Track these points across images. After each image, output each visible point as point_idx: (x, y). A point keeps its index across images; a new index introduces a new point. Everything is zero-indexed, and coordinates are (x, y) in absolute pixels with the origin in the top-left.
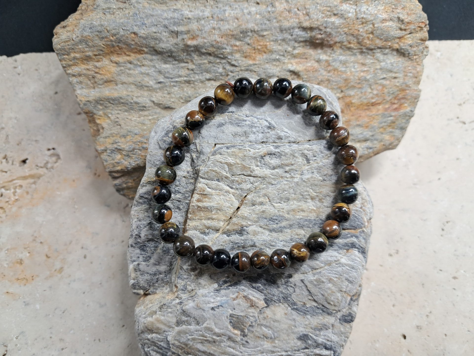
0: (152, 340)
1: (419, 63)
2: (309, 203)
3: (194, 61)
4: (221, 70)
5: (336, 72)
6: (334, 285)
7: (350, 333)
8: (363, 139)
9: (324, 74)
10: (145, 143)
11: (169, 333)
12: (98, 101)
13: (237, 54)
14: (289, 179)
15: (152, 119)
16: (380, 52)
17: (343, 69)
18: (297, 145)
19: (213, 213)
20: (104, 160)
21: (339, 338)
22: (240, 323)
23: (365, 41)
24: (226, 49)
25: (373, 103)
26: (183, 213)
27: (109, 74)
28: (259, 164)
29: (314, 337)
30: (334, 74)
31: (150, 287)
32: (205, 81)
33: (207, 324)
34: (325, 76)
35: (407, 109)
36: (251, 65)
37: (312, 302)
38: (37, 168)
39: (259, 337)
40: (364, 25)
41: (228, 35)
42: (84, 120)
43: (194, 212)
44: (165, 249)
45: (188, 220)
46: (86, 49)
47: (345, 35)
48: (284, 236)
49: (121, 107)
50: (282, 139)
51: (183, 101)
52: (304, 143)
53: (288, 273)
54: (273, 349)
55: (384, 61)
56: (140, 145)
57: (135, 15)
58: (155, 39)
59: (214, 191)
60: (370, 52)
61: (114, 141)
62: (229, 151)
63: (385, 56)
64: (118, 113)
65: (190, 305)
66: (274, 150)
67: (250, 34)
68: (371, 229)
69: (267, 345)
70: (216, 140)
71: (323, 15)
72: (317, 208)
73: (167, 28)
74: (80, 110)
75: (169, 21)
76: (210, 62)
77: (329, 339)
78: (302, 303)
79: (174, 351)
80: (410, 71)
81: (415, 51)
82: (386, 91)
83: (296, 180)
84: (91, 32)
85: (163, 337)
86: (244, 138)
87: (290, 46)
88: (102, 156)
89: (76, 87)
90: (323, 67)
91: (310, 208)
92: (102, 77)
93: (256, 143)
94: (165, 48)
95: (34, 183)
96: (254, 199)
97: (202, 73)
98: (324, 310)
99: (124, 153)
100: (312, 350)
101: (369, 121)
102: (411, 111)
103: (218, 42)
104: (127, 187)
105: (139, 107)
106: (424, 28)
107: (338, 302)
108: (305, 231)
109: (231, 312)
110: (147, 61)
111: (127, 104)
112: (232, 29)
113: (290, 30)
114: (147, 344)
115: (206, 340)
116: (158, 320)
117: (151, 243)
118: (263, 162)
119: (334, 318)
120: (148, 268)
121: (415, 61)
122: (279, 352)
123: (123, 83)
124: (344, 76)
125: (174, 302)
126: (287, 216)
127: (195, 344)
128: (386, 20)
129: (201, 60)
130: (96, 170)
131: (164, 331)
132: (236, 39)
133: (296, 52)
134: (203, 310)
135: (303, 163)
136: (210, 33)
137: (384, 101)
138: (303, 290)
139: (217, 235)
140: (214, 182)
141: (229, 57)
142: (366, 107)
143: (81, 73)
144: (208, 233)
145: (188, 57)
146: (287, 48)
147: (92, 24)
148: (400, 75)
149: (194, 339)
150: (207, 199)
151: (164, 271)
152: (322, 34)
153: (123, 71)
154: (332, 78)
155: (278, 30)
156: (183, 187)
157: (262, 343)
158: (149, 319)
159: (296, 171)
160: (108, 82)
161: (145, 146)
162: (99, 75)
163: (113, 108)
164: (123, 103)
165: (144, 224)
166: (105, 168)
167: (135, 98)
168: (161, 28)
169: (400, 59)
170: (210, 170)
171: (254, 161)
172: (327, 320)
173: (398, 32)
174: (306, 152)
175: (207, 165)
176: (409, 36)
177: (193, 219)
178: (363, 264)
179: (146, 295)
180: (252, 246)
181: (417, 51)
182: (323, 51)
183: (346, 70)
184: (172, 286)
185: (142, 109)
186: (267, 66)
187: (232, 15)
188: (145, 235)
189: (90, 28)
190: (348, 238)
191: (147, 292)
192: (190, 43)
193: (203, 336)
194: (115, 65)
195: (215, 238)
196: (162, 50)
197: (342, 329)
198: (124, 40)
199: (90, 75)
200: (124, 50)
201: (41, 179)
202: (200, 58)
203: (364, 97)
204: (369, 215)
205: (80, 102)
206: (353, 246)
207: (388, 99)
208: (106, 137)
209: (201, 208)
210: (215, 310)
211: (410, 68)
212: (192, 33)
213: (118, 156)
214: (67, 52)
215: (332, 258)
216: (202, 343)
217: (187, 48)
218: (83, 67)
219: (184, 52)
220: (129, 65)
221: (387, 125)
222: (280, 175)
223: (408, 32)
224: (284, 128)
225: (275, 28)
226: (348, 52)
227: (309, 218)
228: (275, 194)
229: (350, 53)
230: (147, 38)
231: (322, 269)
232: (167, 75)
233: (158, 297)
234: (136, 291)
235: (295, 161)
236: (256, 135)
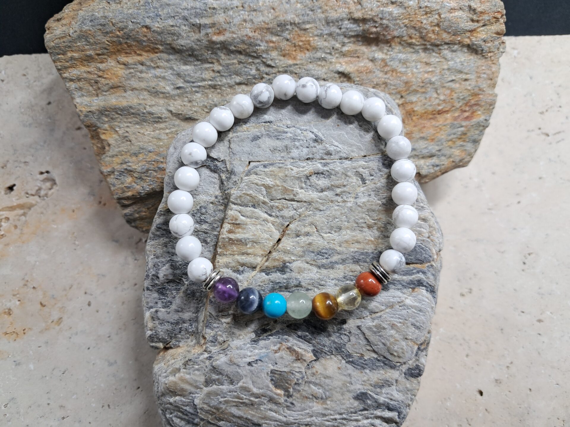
0: (175, 404)
1: (494, 62)
2: (365, 232)
3: (221, 61)
4: (253, 72)
5: (394, 74)
6: (397, 331)
7: (418, 390)
8: (428, 154)
9: (379, 76)
10: (162, 162)
11: (196, 395)
12: (103, 112)
13: (273, 52)
14: (340, 204)
15: (170, 133)
16: (447, 49)
17: (404, 70)
18: (350, 162)
19: (248, 246)
20: (111, 184)
21: (404, 396)
22: (284, 381)
23: (430, 35)
24: (260, 46)
25: (439, 111)
26: (211, 248)
27: (116, 77)
28: (304, 185)
29: (375, 396)
30: (392, 75)
31: (171, 339)
32: (234, 86)
33: (244, 383)
34: (382, 78)
35: (480, 117)
36: (290, 66)
37: (371, 353)
38: (27, 196)
39: (307, 398)
40: (428, 15)
41: (263, 29)
42: (85, 136)
43: (224, 246)
44: (189, 292)
45: (217, 256)
46: (86, 47)
47: (405, 28)
48: (335, 273)
49: (131, 118)
50: (331, 155)
51: (207, 111)
52: (359, 159)
53: (341, 319)
54: (324, 412)
55: (452, 59)
56: (156, 165)
57: (147, 4)
58: (172, 34)
59: (248, 220)
60: (435, 49)
61: (123, 160)
62: (266, 170)
63: (454, 53)
64: (128, 127)
65: (221, 360)
66: (321, 168)
67: (289, 27)
68: (441, 263)
69: (317, 407)
70: (251, 157)
71: (378, 3)
72: (375, 238)
73: (187, 20)
74: (79, 124)
75: (189, 12)
76: (240, 63)
77: (392, 397)
78: (358, 355)
79: (203, 417)
80: (484, 71)
81: (489, 47)
82: (455, 96)
83: (349, 205)
84: (92, 25)
85: (189, 401)
86: (285, 153)
87: (339, 42)
88: (108, 179)
89: (74, 94)
90: (379, 68)
91: (367, 238)
92: (106, 82)
93: (300, 160)
94: (185, 44)
95: (24, 214)
96: (299, 229)
97: (230, 76)
98: (386, 362)
99: (136, 175)
100: (372, 412)
101: (435, 132)
102: (486, 120)
103: (250, 37)
104: (139, 217)
105: (153, 118)
106: (500, 20)
107: (403, 353)
108: (362, 267)
109: (272, 367)
110: (163, 62)
111: (139, 115)
112: (267, 21)
113: (338, 22)
114: (169, 409)
115: (242, 403)
116: (182, 380)
117: (171, 284)
118: (308, 183)
119: (398, 372)
120: (168, 315)
121: (489, 59)
122: (331, 415)
123: (133, 89)
124: (404, 78)
125: (202, 357)
126: (338, 248)
127: (228, 408)
128: (455, 9)
129: (229, 59)
130: (101, 198)
131: (190, 393)
132: (272, 33)
133: (345, 49)
134: (238, 365)
135: (358, 183)
136: (241, 26)
137: (453, 108)
138: (359, 338)
139: (254, 273)
140: (248, 209)
141: (264, 56)
142: (431, 116)
143: (80, 77)
144: (242, 272)
145: (213, 56)
146: (334, 45)
147: (93, 15)
148: (472, 77)
149: (227, 402)
150: (240, 230)
151: (188, 318)
152: (376, 27)
153: (133, 74)
154: (390, 80)
155: (324, 22)
156: (211, 215)
157: (311, 404)
158: (171, 378)
159: (349, 193)
160: (114, 87)
161: (161, 166)
162: (103, 80)
163: (121, 119)
164: (133, 114)
165: (162, 262)
166: (112, 194)
167: (148, 107)
168: (180, 21)
169: (472, 57)
170: (244, 194)
171: (297, 182)
172: (390, 374)
173: (469, 23)
174: (361, 170)
175: (239, 188)
176: (482, 28)
177: (224, 254)
178: (433, 305)
179: (166, 349)
180: (297, 286)
181: (492, 47)
182: (379, 47)
183: (406, 71)
184: (199, 337)
185: (157, 120)
186: (311, 66)
187: (268, 4)
188: (165, 275)
189: (91, 21)
190: (413, 274)
191: (168, 346)
192: (215, 38)
193: (238, 397)
194: (122, 66)
195: (251, 277)
196: (181, 48)
197: (408, 386)
198: (133, 35)
199: (92, 80)
200: (134, 48)
201: (32, 209)
202: (228, 57)
203: (429, 104)
204: (438, 245)
205: (80, 113)
206: (420, 283)
207: (458, 105)
208: (113, 156)
209: (234, 241)
210: (252, 366)
211: (483, 68)
212: (217, 26)
213: (129, 179)
214: (63, 51)
215: (395, 298)
216: (237, 406)
217: (212, 46)
218: (84, 69)
219: (208, 50)
220: (140, 67)
221: (457, 138)
222: (330, 199)
223: (482, 24)
224: (334, 141)
225: (319, 20)
226: (409, 50)
227: (365, 251)
228: (323, 222)
229: (412, 50)
230: (162, 33)
231: (382, 313)
232: (187, 78)
233: (182, 351)
234: (154, 344)
235: (348, 181)
236: (299, 150)
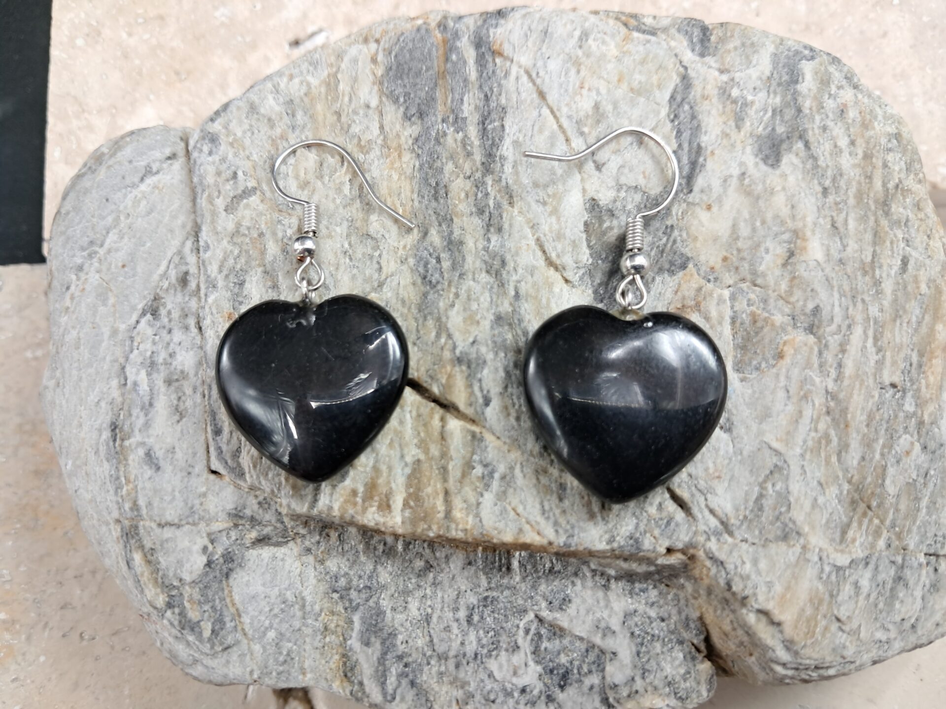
18: (204, 228)
21: (758, 52)
22: (759, 338)
26: (438, 554)
31: (684, 643)
39: (793, 279)
43: (423, 519)
45: (450, 536)
48: (471, 237)
50: (187, 273)
53: (584, 212)
62: (227, 428)
66: (219, 293)
69: (814, 251)
70: (197, 470)
86: (185, 383)
93: (202, 348)
98: (680, 98)
100: (807, 119)
119: (701, 70)
127: (848, 475)
135: (254, 205)
139: (488, 438)
144: (486, 466)
149: (832, 480)
150: (381, 481)
174: (221, 201)
175: (273, 491)
179: (711, 653)
190: (460, 59)
195: (498, 443)
197: (731, 45)
206: (482, 40)
209: (410, 495)
215: (521, 89)
224: (158, 272)
227: (416, 173)
233: (711, 612)
235: (249, 228)
236: (178, 349)
